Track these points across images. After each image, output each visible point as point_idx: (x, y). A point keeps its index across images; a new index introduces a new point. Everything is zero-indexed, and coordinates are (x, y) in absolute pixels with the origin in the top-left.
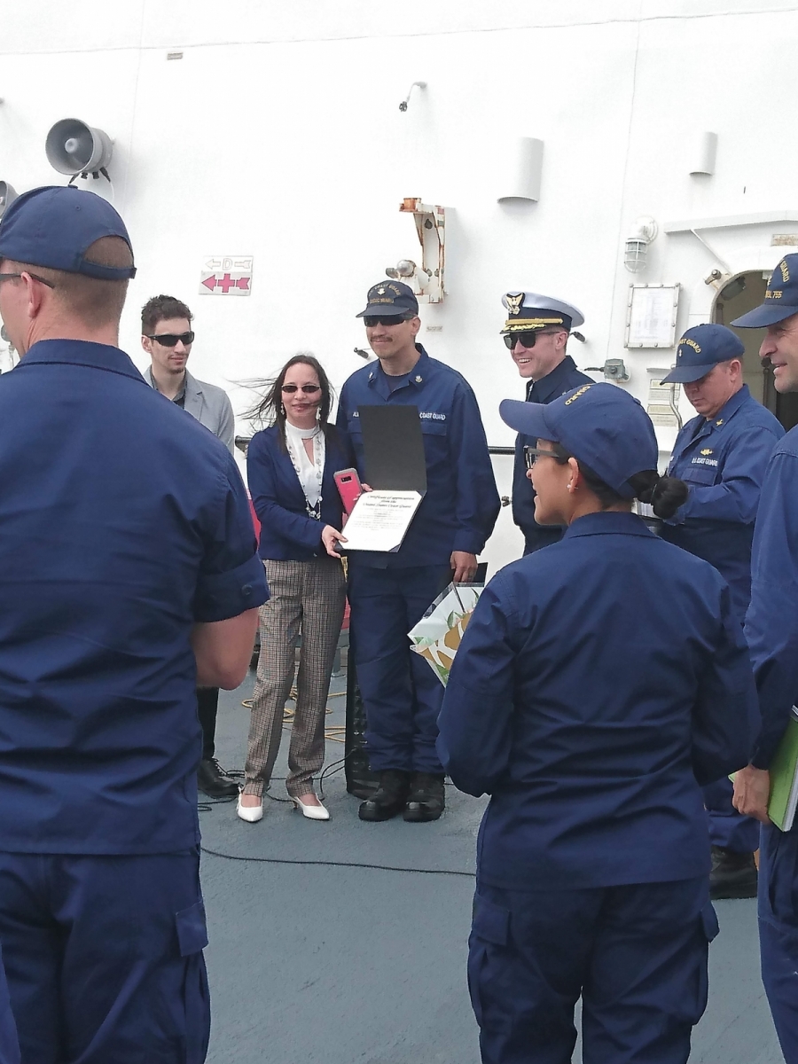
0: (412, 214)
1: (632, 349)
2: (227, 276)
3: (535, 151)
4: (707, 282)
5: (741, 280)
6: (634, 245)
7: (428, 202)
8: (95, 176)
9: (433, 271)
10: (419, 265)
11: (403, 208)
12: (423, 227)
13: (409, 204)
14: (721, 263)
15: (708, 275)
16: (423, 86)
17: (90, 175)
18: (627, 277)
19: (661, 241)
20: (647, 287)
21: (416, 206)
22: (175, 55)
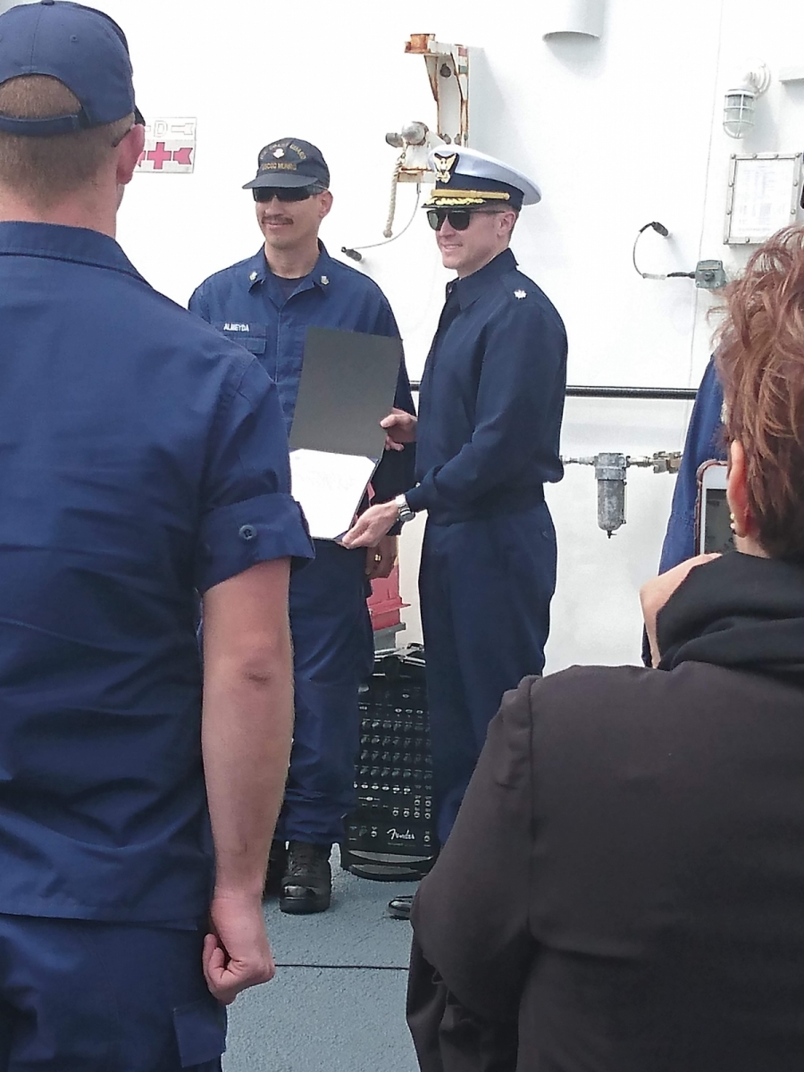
0: (423, 58)
1: (734, 246)
2: (160, 145)
6: (736, 99)
7: (445, 41)
9: (453, 137)
10: (433, 129)
11: (409, 48)
12: (438, 75)
13: (418, 41)
18: (726, 145)
19: (775, 94)
20: (755, 158)
21: (430, 44)
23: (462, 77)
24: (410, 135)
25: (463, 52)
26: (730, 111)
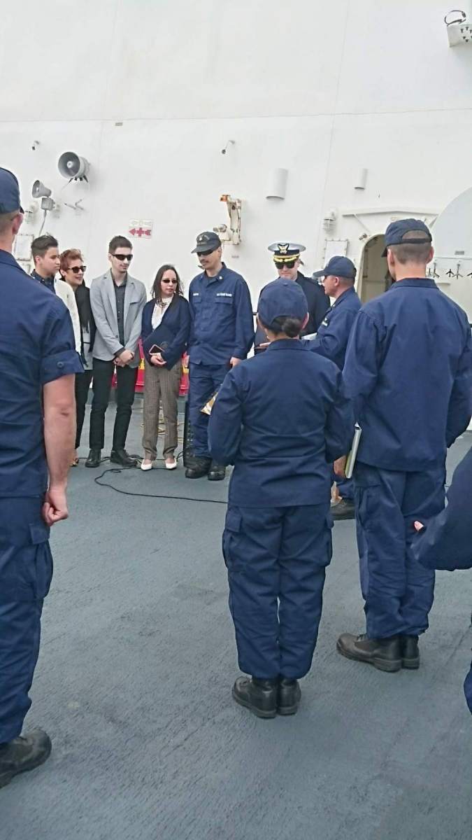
0: (225, 203)
2: (141, 229)
4: (360, 239)
5: (375, 238)
6: (327, 221)
7: (233, 198)
8: (81, 179)
9: (235, 229)
10: (229, 227)
12: (231, 208)
13: (224, 198)
14: (367, 231)
15: (361, 235)
16: (233, 142)
17: (78, 179)
18: (324, 235)
19: (340, 220)
20: (333, 240)
21: (228, 199)
22: (119, 124)
23: (239, 210)
24: (221, 229)
25: (239, 202)
26: (325, 224)
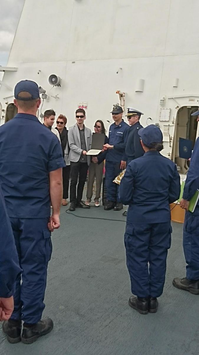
0: (118, 94)
1: (161, 121)
2: (83, 106)
3: (143, 82)
4: (176, 108)
5: (183, 108)
7: (121, 92)
8: (58, 86)
9: (122, 105)
10: (120, 104)
11: (117, 93)
12: (121, 96)
13: (118, 92)
14: (179, 105)
15: (176, 107)
16: (121, 69)
17: (57, 86)
18: (160, 107)
19: (167, 100)
20: (164, 109)
22: (74, 62)
23: (124, 97)
25: (124, 93)
26: (161, 102)
